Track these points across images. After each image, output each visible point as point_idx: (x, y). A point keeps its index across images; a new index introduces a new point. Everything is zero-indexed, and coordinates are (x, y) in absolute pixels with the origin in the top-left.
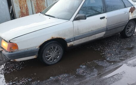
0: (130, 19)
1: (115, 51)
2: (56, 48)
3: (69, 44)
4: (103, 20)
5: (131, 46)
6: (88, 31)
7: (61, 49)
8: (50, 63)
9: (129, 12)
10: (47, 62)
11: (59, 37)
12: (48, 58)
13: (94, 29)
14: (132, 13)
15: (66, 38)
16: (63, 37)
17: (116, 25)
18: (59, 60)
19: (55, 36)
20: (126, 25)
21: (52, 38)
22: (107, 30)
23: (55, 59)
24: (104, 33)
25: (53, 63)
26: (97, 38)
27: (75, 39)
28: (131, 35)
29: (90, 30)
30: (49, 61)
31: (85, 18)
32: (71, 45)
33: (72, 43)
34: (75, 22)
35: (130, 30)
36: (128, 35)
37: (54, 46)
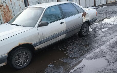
0: (84, 22)
1: (76, 48)
2: (25, 52)
3: (36, 48)
4: (62, 24)
5: (88, 43)
6: (51, 34)
7: (29, 53)
8: (21, 68)
9: (82, 16)
10: (17, 67)
11: (26, 43)
12: (18, 63)
13: (56, 32)
14: (84, 17)
15: (33, 43)
16: (30, 43)
17: (73, 27)
18: (28, 63)
19: (22, 42)
20: (82, 27)
21: (20, 44)
22: (67, 32)
23: (25, 63)
24: (65, 35)
25: (23, 67)
26: (60, 39)
27: (41, 43)
28: (86, 34)
29: (53, 34)
30: (19, 65)
31: (47, 24)
32: (38, 48)
33: (39, 47)
34: (39, 28)
35: (85, 30)
36: (84, 35)
37: (22, 51)
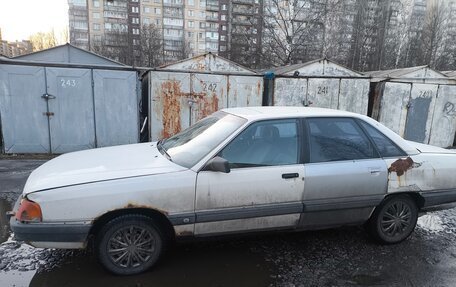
2: (143, 231)
3: (178, 229)
4: (292, 181)
6: (239, 202)
7: (156, 239)
8: (121, 271)
10: (110, 266)
11: (148, 205)
12: (117, 256)
13: (260, 201)
15: (172, 212)
16: (160, 208)
18: (147, 265)
19: (139, 202)
21: (130, 205)
22: (303, 208)
23: (136, 262)
24: (296, 217)
25: (128, 271)
26: (271, 226)
27: (196, 218)
29: (248, 202)
30: (117, 263)
31: (227, 168)
32: (185, 232)
33: (189, 228)
34: (202, 174)
35: (394, 222)
36: (389, 238)
37: (137, 227)
